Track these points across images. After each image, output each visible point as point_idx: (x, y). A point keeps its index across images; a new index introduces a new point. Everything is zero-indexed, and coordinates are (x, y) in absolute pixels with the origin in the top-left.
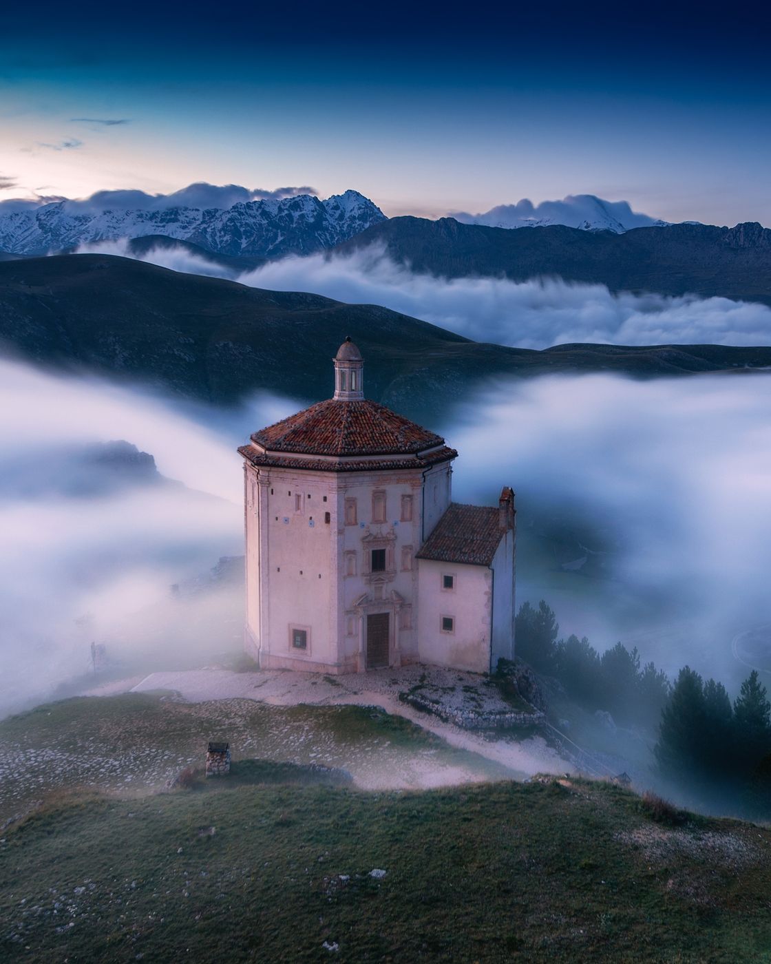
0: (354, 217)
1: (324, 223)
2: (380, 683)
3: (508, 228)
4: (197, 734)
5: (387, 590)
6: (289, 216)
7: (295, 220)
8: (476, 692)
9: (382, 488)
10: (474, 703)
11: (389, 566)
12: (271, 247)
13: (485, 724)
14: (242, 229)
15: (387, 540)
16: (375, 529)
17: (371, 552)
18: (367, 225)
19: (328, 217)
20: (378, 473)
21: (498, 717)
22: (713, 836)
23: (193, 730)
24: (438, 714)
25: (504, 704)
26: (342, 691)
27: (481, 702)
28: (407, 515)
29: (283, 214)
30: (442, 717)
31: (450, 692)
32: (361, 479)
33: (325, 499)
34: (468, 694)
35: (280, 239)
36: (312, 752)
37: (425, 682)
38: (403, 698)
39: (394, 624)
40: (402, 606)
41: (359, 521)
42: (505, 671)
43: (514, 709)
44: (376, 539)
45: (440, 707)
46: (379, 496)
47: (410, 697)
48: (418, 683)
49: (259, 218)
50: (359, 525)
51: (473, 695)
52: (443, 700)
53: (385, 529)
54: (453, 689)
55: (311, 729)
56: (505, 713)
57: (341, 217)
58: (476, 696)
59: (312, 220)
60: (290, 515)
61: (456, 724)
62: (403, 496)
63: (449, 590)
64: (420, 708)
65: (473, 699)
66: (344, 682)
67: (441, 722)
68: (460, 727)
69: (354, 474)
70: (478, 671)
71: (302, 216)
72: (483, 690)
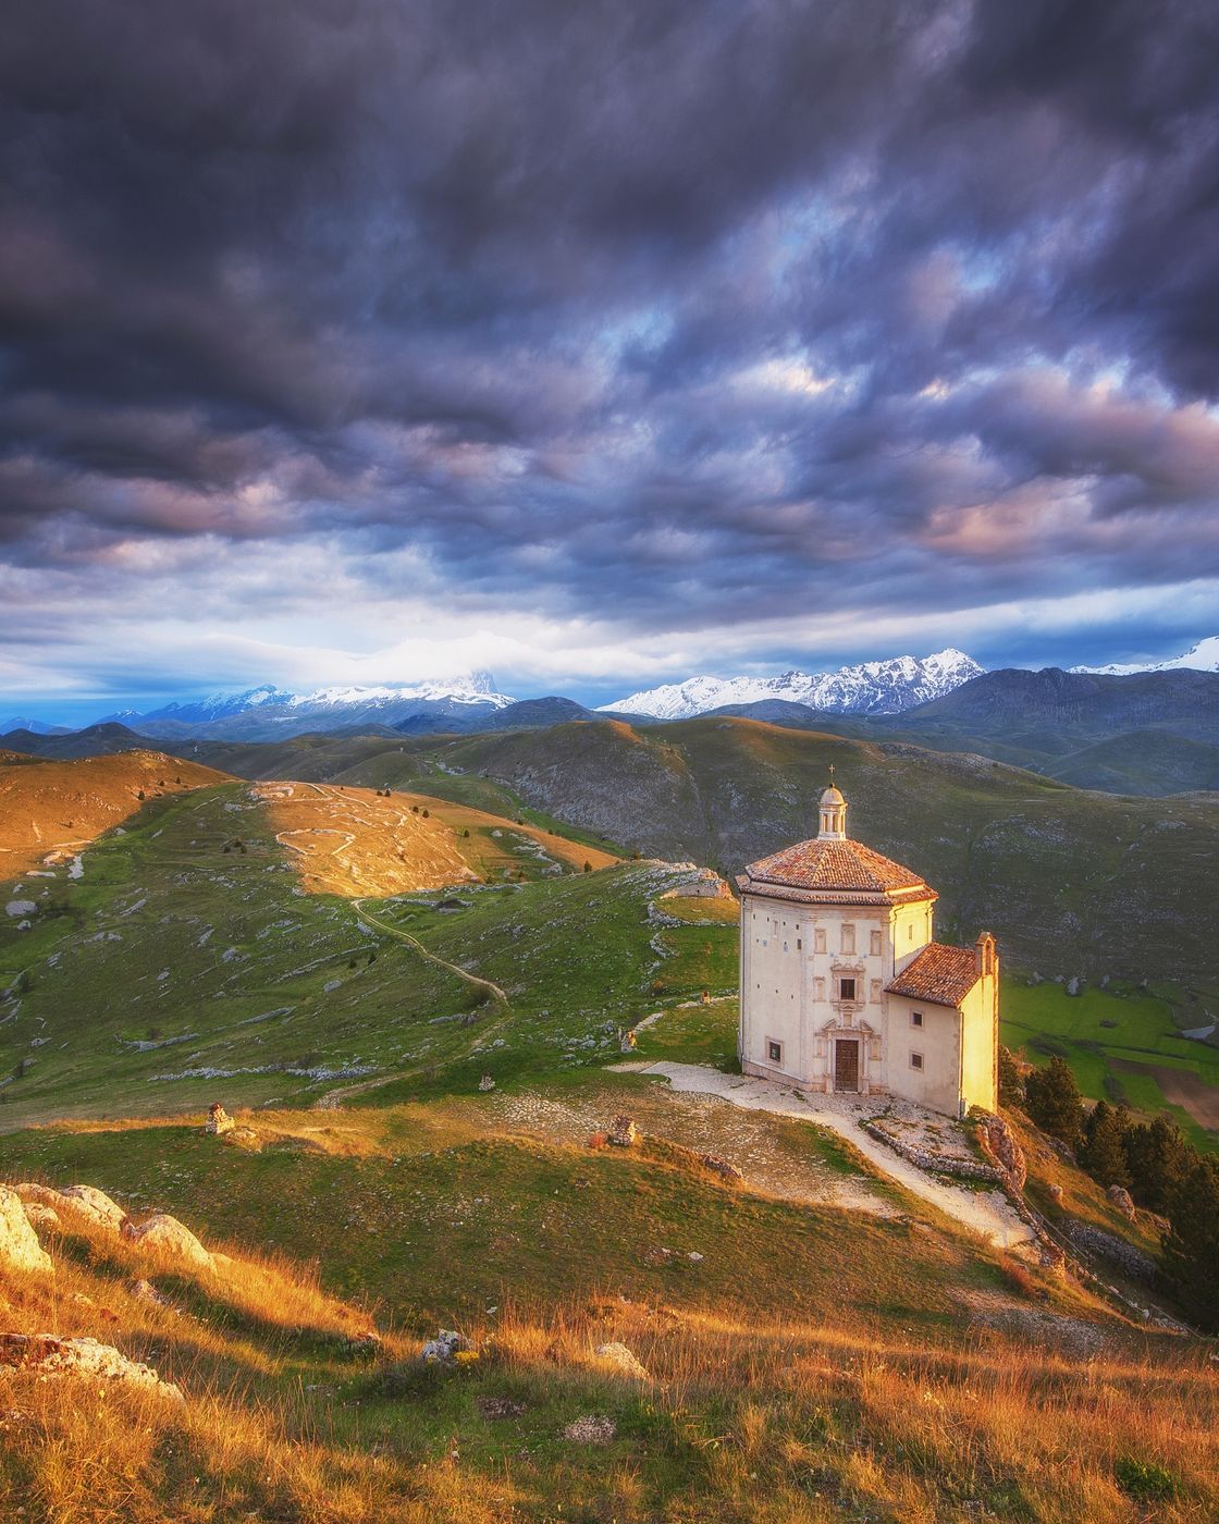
0: (953, 673)
1: (923, 680)
2: (843, 1107)
3: (1121, 674)
4: (665, 1116)
5: (857, 1018)
6: (890, 676)
7: (895, 679)
8: (938, 1133)
9: (850, 922)
10: (933, 1144)
11: (858, 997)
12: (871, 704)
13: (941, 1167)
14: (846, 690)
15: (856, 972)
16: (843, 960)
17: (840, 982)
18: (965, 680)
19: (926, 675)
20: (848, 907)
21: (955, 1162)
22: (1069, 1322)
23: (665, 1113)
24: (894, 1147)
25: (967, 1152)
26: (805, 1106)
27: (941, 1145)
28: (876, 951)
29: (884, 675)
30: (896, 1151)
31: (911, 1129)
32: (830, 912)
33: (798, 927)
34: (928, 1134)
35: (880, 696)
36: (752, 1152)
37: (889, 1114)
38: (861, 1124)
39: (864, 1052)
40: (871, 1036)
41: (828, 951)
42: (977, 1119)
43: (974, 1159)
44: (845, 970)
45: (896, 1140)
46: (848, 929)
47: (869, 1125)
48: (882, 1114)
49: (861, 679)
50: (828, 955)
51: (934, 1136)
52: (900, 1134)
53: (853, 962)
54: (913, 1126)
55: (761, 1132)
56: (963, 1160)
57: (940, 674)
58: (938, 1137)
59: (910, 678)
60: (768, 939)
61: (909, 1160)
62: (873, 932)
63: (918, 1027)
64: (876, 1136)
65: (933, 1140)
66: (810, 1099)
67: (895, 1155)
68: (914, 1164)
69: (824, 906)
70: (947, 1113)
71: (901, 676)
72: (948, 1133)
